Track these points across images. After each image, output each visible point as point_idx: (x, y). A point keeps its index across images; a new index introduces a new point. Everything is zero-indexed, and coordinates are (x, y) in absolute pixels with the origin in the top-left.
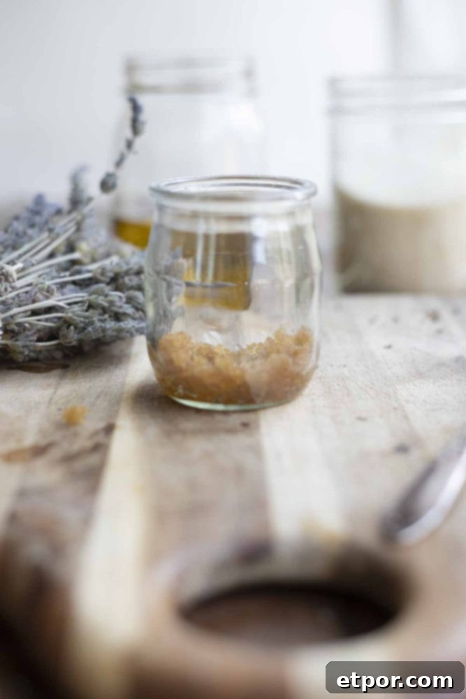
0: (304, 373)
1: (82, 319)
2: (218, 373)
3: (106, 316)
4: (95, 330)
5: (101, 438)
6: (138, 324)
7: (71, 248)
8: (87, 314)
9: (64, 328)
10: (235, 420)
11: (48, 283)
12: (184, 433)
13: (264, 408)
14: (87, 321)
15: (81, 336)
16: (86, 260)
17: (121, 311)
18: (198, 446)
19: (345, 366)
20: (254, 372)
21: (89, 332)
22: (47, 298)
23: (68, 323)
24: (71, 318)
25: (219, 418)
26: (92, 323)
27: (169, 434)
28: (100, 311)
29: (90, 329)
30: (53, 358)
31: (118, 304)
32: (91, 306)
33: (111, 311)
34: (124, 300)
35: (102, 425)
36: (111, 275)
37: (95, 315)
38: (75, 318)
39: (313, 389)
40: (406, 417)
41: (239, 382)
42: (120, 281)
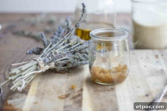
0: (125, 76)
1: (73, 62)
2: (106, 76)
3: (78, 60)
4: (76, 64)
5: (80, 93)
6: (86, 62)
7: (68, 42)
8: (74, 60)
9: (69, 64)
10: (110, 87)
11: (64, 53)
12: (99, 91)
13: (116, 84)
14: (74, 62)
15: (73, 65)
16: (72, 45)
17: (82, 59)
18: (102, 94)
19: (135, 72)
20: (114, 76)
21: (75, 65)
22: (64, 56)
23: (69, 62)
24: (70, 61)
25: (106, 87)
26: (75, 62)
27: (95, 91)
28: (77, 59)
29: (75, 64)
30: (65, 70)
31: (81, 57)
32: (75, 58)
33: (79, 59)
34: (82, 56)
35: (79, 89)
36: (79, 50)
37: (76, 60)
38: (71, 61)
39: (128, 79)
40: (148, 87)
41: (111, 79)
42: (81, 51)
